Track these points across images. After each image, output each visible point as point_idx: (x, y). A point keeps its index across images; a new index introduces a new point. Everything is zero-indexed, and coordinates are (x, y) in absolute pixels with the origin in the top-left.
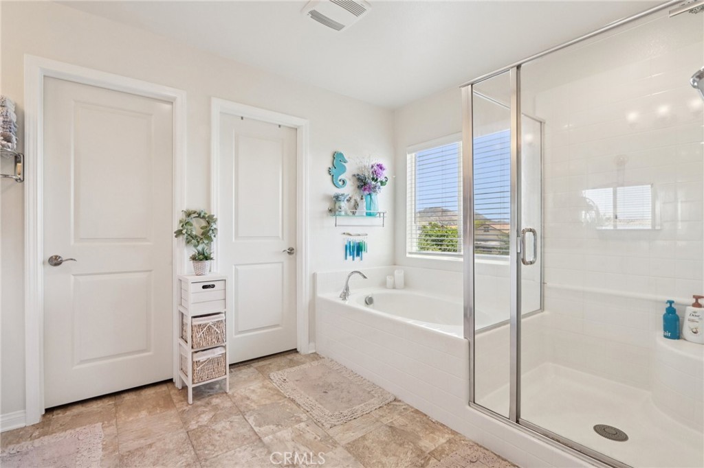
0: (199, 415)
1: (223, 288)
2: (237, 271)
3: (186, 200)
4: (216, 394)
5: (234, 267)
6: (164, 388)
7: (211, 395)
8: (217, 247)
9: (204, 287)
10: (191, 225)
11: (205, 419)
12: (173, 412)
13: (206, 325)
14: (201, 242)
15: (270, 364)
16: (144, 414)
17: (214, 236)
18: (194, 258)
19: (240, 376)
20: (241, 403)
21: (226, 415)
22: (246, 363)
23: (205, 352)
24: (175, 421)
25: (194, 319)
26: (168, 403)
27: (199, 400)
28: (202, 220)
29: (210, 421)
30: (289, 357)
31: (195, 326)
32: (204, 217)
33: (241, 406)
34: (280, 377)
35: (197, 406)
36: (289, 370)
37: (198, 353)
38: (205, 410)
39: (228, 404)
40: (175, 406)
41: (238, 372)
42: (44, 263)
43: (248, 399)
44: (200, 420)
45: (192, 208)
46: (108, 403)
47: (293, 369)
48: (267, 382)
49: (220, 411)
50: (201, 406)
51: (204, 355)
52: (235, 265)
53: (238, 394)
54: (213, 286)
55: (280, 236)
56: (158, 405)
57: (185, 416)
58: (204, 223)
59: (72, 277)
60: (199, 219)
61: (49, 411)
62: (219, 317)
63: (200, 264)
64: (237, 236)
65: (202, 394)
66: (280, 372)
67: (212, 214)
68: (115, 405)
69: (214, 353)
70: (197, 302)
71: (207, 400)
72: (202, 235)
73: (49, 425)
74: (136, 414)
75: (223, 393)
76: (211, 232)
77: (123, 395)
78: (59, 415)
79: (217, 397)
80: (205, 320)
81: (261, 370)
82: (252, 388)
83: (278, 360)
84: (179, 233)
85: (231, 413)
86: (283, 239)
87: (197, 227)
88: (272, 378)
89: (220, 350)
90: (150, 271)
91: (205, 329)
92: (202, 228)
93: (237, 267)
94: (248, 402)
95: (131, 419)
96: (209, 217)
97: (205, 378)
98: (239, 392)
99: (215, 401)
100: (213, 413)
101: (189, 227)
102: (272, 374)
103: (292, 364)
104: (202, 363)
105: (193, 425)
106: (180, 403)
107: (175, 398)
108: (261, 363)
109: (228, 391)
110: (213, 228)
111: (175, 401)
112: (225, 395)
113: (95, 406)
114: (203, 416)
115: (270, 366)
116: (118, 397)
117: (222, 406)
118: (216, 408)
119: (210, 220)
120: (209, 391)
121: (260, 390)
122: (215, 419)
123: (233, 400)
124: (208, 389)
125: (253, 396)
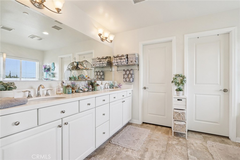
0: (173, 141)
1: (185, 101)
2: (196, 96)
3: (176, 71)
4: (182, 138)
5: (194, 95)
6: (169, 129)
7: (180, 137)
8: (187, 87)
9: (178, 100)
10: (177, 79)
11: (174, 142)
12: (167, 136)
13: (178, 112)
14: (180, 85)
15: (211, 138)
16: (160, 133)
17: (185, 83)
18: (176, 90)
19: (195, 136)
20: (189, 144)
21: (181, 145)
22: (199, 133)
23: (178, 121)
24: (166, 139)
25: (174, 110)
26: (167, 133)
27: (176, 137)
28: (181, 77)
29: (176, 144)
30: (223, 139)
31: (175, 112)
32: (181, 76)
33: (189, 145)
34: (212, 144)
35: (174, 138)
36: (218, 143)
37: (175, 121)
38: (176, 140)
39: (184, 142)
40: (168, 135)
41: (194, 134)
42: (143, 88)
43: (193, 144)
44: (173, 142)
45: (178, 74)
46: (154, 126)
47: (220, 144)
48: (204, 143)
49: (180, 143)
50: (176, 138)
51: (177, 122)
52: (195, 94)
53: (190, 141)
54: (181, 100)
55: (219, 83)
56: (165, 132)
57: (170, 139)
58: (182, 78)
59: (148, 92)
60: (180, 77)
61: (143, 123)
62: (183, 111)
63: (178, 92)
64: (196, 83)
65: (178, 135)
66: (213, 142)
67: (185, 75)
68: (155, 128)
69: (181, 123)
70: (176, 104)
71: (178, 138)
72: (181, 82)
73: (142, 126)
74: (158, 132)
75: (185, 138)
76: (184, 81)
77: (158, 126)
78: (145, 125)
79: (182, 139)
80: (178, 111)
81: (204, 138)
82: (196, 142)
83: (216, 138)
84: (172, 82)
85: (183, 145)
86: (220, 84)
87: (179, 80)
88: (208, 143)
89: (184, 123)
90: (166, 93)
91: (178, 113)
92: (180, 80)
93: (196, 95)
94: (192, 146)
95: (157, 132)
96: (183, 76)
97: (178, 130)
98: (191, 141)
99: (181, 139)
100: (178, 142)
101: (176, 80)
102: (208, 141)
103: (223, 142)
104: (177, 125)
105: (170, 142)
106: (170, 135)
107: (170, 133)
108: (206, 136)
109: (186, 138)
110: (185, 80)
111: (169, 133)
112: (185, 139)
113: (151, 126)
114: (174, 141)
115: (210, 138)
116: (157, 126)
117: (182, 142)
118: (180, 141)
119: (183, 77)
120: (180, 135)
121: (199, 144)
122: (177, 144)
123: (187, 142)
124: (181, 135)
125: (195, 145)
